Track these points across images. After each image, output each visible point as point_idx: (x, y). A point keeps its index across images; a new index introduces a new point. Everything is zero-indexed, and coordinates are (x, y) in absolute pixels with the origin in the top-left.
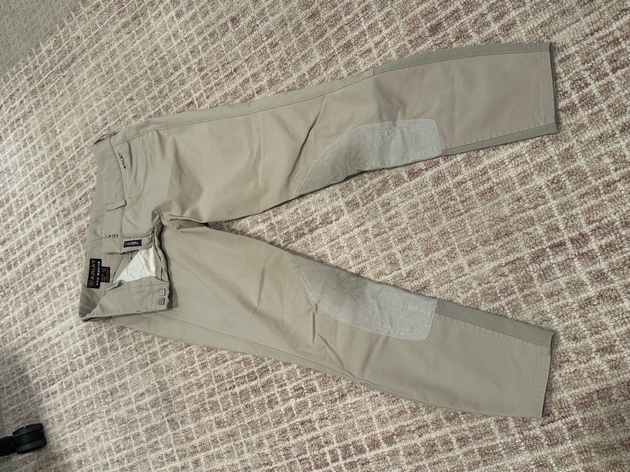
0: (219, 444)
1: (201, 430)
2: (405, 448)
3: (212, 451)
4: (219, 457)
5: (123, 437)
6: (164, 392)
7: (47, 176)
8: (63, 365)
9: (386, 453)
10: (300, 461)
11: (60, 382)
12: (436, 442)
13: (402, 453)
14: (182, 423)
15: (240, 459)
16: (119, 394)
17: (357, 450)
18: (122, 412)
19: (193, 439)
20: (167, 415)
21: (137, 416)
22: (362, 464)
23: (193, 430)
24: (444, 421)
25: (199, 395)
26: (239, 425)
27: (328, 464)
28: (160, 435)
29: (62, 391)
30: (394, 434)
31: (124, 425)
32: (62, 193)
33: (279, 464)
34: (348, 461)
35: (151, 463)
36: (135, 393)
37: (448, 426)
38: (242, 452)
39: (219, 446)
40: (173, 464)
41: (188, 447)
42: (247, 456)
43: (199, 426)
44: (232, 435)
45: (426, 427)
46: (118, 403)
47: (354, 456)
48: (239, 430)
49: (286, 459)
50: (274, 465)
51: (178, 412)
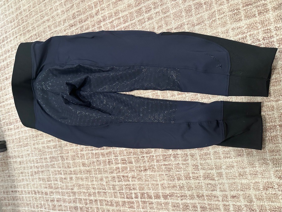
0: (83, 173)
1: (75, 165)
2: (172, 203)
3: (79, 175)
4: (82, 179)
5: (40, 157)
6: (59, 143)
7: (14, 23)
8: (16, 118)
9: (163, 202)
10: (120, 193)
11: (14, 125)
12: (189, 205)
13: (170, 204)
14: (66, 159)
15: (91, 183)
16: (39, 138)
17: (148, 196)
18: (40, 146)
19: (71, 168)
20: (60, 154)
21: (47, 150)
22: (150, 204)
23: (71, 164)
24: (196, 197)
25: (76, 149)
26: (93, 168)
27: (133, 198)
28: (56, 161)
29: (15, 129)
30: (168, 195)
31: (40, 152)
32: (20, 34)
33: (109, 191)
34: (143, 200)
35: (51, 172)
36: (46, 140)
37: (197, 200)
38: (93, 181)
39: (82, 174)
40: (61, 176)
41: (68, 170)
42: (95, 183)
43: (74, 163)
44: (89, 172)
45: (185, 197)
46: (39, 142)
47: (146, 199)
48: (93, 170)
49: (113, 190)
50: (107, 191)
51: (65, 154)
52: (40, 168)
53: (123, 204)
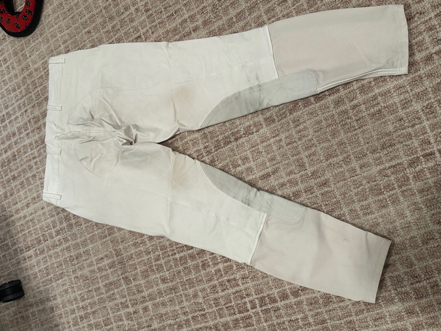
8: (37, 237)
11: (35, 249)
16: (83, 258)
29: (36, 255)
33: (210, 310)
41: (139, 297)
43: (147, 282)
51: (131, 272)
52: (89, 308)
53: (236, 324)
